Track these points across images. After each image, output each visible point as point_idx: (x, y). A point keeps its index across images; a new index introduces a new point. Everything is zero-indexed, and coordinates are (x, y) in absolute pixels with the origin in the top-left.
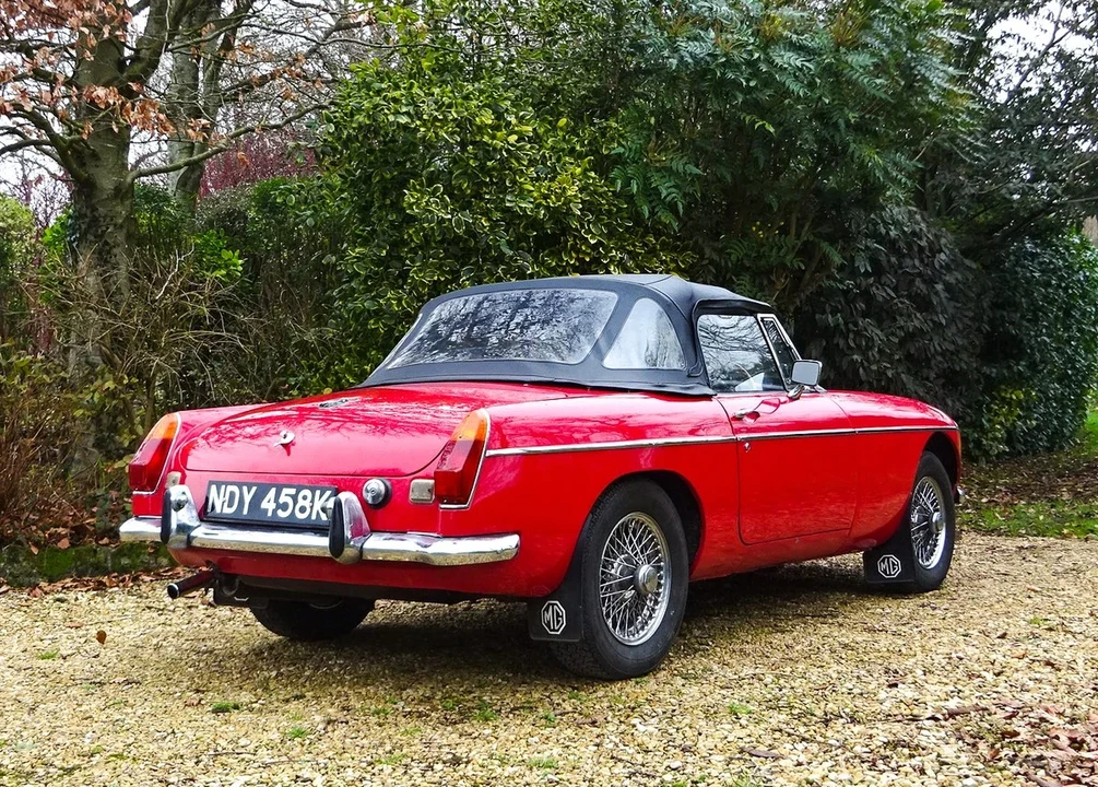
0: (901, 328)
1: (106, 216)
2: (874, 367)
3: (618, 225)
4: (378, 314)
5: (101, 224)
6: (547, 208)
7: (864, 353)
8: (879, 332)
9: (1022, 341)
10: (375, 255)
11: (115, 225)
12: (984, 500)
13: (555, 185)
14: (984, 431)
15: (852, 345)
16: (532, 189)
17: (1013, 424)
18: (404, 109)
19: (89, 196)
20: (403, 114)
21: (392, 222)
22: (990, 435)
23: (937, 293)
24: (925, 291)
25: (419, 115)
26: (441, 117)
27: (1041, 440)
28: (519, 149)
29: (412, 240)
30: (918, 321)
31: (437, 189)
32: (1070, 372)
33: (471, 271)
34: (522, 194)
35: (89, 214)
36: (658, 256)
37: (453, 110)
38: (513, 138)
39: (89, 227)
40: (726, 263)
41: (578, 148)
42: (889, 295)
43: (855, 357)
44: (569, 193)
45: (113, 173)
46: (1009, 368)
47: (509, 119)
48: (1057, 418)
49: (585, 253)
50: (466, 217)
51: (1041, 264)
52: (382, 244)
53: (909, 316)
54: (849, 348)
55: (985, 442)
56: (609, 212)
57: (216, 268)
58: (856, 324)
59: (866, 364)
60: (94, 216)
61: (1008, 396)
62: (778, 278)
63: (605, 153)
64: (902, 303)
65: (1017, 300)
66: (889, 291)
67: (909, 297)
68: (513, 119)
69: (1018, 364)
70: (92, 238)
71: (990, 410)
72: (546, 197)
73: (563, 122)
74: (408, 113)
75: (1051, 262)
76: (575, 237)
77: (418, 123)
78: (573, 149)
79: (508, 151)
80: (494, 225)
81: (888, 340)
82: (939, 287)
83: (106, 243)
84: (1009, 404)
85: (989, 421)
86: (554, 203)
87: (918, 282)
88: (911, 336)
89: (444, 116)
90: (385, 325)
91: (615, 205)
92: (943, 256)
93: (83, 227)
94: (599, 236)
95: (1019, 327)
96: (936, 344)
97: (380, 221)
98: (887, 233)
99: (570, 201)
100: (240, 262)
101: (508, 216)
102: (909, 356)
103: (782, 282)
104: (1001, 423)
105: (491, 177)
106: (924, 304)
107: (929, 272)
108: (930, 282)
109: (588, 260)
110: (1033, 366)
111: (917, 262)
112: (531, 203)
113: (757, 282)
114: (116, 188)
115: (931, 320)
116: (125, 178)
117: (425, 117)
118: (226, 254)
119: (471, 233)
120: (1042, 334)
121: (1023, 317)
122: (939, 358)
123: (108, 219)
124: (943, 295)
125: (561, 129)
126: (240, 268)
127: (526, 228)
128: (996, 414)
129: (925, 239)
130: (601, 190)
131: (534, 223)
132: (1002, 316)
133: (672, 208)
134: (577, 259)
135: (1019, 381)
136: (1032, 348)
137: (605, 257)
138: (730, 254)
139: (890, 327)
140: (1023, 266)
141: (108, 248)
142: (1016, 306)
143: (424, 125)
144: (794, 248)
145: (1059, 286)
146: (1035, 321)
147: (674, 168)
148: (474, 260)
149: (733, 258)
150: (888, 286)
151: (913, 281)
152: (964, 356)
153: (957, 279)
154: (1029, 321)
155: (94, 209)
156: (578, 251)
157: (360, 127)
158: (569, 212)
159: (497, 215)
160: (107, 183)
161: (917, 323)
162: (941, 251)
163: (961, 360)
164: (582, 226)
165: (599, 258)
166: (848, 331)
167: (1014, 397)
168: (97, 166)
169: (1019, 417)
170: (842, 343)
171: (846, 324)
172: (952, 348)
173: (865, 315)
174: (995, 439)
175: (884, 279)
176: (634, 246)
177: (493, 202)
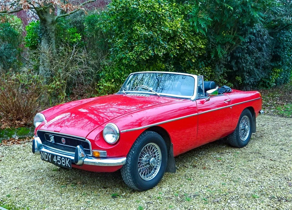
0: (255, 56)
1: (49, 29)
2: (248, 67)
3: (190, 34)
4: (125, 58)
5: (48, 31)
6: (172, 30)
7: (246, 63)
8: (249, 58)
9: (281, 56)
10: (124, 41)
11: (52, 32)
12: (275, 103)
13: (174, 23)
14: (270, 80)
15: (243, 62)
16: (168, 24)
17: (277, 78)
18: (135, 3)
19: (45, 24)
20: (135, 4)
21: (129, 32)
22: (272, 81)
23: (264, 47)
24: (261, 46)
25: (139, 5)
26: (145, 5)
27: (282, 81)
28: (165, 14)
29: (135, 38)
30: (259, 54)
31: (143, 25)
32: (290, 63)
33: (151, 47)
34: (166, 26)
35: (44, 29)
36: (199, 42)
37: (148, 3)
38: (163, 11)
39: (45, 32)
40: (215, 42)
41: (179, 12)
42: (253, 48)
43: (244, 65)
44: (178, 26)
45: (51, 17)
46: (277, 63)
47: (162, 5)
48: (286, 75)
49: (181, 42)
50: (151, 33)
51: (286, 35)
52: (126, 38)
53: (257, 53)
54: (242, 62)
55: (270, 83)
56: (187, 30)
57: (74, 38)
58: (244, 56)
59: (246, 66)
60: (46, 29)
61: (276, 71)
62: (227, 46)
63: (186, 13)
64: (255, 50)
65: (280, 46)
66: (253, 47)
67: (257, 48)
68: (163, 5)
69: (279, 63)
70: (46, 35)
71: (271, 74)
72: (172, 27)
73: (174, 4)
74: (136, 4)
75: (288, 35)
76: (178, 37)
77: (139, 7)
78: (177, 12)
79: (162, 14)
80: (158, 35)
81: (252, 60)
82: (264, 45)
83: (50, 37)
84: (276, 73)
85: (271, 77)
86: (174, 29)
87: (260, 44)
88: (257, 58)
89: (146, 5)
90: (128, 61)
91: (189, 29)
92: (266, 37)
93: (43, 32)
94: (185, 37)
95: (280, 53)
96: (262, 60)
97: (125, 32)
98: (253, 31)
99: (178, 28)
100: (81, 36)
101: (161, 32)
102: (256, 63)
103: (228, 47)
104: (274, 78)
105: (157, 21)
106: (260, 50)
107: (262, 41)
108: (262, 43)
109: (181, 43)
110: (282, 63)
111: (260, 39)
112: (168, 29)
113: (222, 46)
114: (52, 22)
115: (262, 54)
116: (54, 18)
117: (141, 5)
118: (76, 34)
119: (152, 37)
120: (285, 55)
121: (281, 50)
122: (262, 63)
123: (50, 30)
124: (265, 47)
125: (174, 6)
126: (81, 39)
127: (166, 35)
128: (273, 76)
129: (262, 32)
130: (186, 25)
131: (169, 34)
132: (277, 51)
133: (204, 29)
134: (179, 43)
135: (279, 67)
136: (283, 58)
137: (186, 43)
138: (216, 40)
139: (252, 56)
140: (281, 36)
141: (50, 38)
142: (280, 47)
143: (140, 8)
144: (232, 38)
145: (290, 41)
146: (284, 51)
147: (205, 18)
148: (152, 44)
149: (217, 41)
150: (253, 45)
151: (258, 44)
152: (268, 62)
153: (268, 42)
154: (282, 51)
155: (46, 27)
156: (179, 41)
157: (122, 7)
158: (177, 31)
159: (159, 32)
160: (49, 20)
161: (259, 55)
162: (265, 35)
163: (267, 63)
164: (180, 34)
165: (185, 43)
166: (242, 58)
167: (278, 71)
168: (47, 15)
169: (279, 76)
170: (240, 61)
171: (242, 56)
172: (265, 60)
173: (246, 53)
174: (273, 82)
175: (251, 44)
176: (193, 39)
177: (158, 28)
